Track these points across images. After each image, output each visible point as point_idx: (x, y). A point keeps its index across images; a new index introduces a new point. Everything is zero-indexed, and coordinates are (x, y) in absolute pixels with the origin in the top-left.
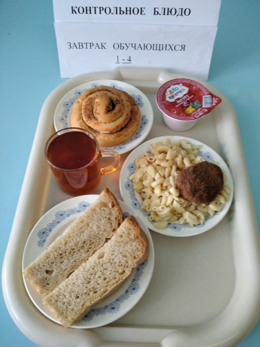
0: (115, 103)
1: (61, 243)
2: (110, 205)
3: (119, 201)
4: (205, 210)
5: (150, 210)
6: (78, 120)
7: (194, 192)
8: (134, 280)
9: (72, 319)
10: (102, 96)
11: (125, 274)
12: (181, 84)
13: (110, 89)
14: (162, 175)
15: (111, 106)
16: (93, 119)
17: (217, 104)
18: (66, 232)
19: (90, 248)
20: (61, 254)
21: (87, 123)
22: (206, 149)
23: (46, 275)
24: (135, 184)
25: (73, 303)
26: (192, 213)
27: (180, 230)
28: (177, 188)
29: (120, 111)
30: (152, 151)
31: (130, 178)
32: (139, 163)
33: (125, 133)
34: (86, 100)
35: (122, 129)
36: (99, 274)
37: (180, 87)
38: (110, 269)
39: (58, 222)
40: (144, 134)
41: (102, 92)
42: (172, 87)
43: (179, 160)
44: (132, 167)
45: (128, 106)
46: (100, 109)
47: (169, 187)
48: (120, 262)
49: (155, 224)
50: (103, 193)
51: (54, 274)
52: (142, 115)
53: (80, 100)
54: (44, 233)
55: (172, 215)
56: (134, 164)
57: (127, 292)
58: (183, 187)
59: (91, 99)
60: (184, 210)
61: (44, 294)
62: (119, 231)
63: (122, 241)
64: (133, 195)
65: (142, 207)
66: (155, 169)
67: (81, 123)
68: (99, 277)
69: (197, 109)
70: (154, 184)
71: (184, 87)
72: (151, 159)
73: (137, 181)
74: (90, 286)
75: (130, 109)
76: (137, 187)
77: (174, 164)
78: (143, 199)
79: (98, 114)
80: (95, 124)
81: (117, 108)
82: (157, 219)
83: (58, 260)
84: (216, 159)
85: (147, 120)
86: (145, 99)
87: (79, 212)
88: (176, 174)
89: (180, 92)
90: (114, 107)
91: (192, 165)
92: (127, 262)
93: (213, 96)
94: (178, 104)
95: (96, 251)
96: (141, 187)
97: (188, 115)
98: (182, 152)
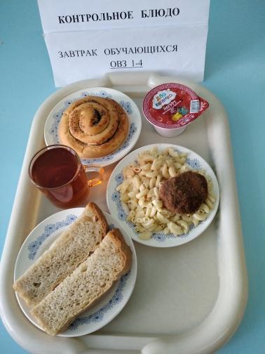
0: (101, 114)
1: (48, 258)
2: (94, 219)
3: (105, 213)
4: (189, 220)
5: (135, 221)
6: (66, 133)
7: (176, 203)
8: (117, 291)
9: (57, 329)
10: (87, 108)
11: (106, 287)
12: (169, 90)
13: (96, 100)
14: (147, 187)
15: (96, 118)
16: (80, 132)
17: (204, 109)
18: (53, 246)
19: (75, 261)
20: (48, 268)
21: (75, 136)
22: (194, 156)
23: (33, 287)
24: (121, 195)
25: (57, 314)
26: (176, 223)
27: (164, 240)
28: (160, 199)
29: (105, 122)
30: (139, 160)
31: (117, 189)
32: (127, 174)
33: (112, 144)
34: (72, 112)
35: (109, 140)
36: (82, 286)
37: (168, 92)
38: (92, 282)
39: (48, 235)
40: (132, 144)
41: (88, 104)
42: (160, 93)
43: (164, 170)
44: (120, 178)
45: (114, 117)
46: (85, 122)
47: (153, 198)
48: (101, 275)
49: (140, 235)
50: (88, 207)
51: (41, 286)
52: (131, 122)
53: (67, 113)
54: (34, 246)
55: (156, 225)
56: (121, 174)
57: (110, 302)
58: (165, 199)
59: (77, 112)
60: (166, 221)
61: (33, 305)
62: (102, 245)
63: (104, 255)
64: (119, 205)
65: (128, 218)
66: (140, 180)
67: (68, 136)
68: (82, 290)
69: (183, 116)
70: (138, 196)
71: (171, 93)
72: (137, 170)
73: (123, 192)
74: (74, 298)
75: (117, 118)
76: (123, 198)
77: (159, 174)
78: (130, 210)
79: (84, 127)
80: (81, 137)
81: (103, 119)
82: (142, 230)
83: (45, 273)
84: (204, 168)
85: (136, 128)
86: (133, 106)
87: (67, 224)
88: (160, 185)
89: (168, 98)
90: (99, 118)
91: (177, 174)
92: (108, 275)
93: (200, 100)
94: (164, 111)
95: (79, 264)
96: (128, 198)
97: (175, 122)
98: (167, 161)
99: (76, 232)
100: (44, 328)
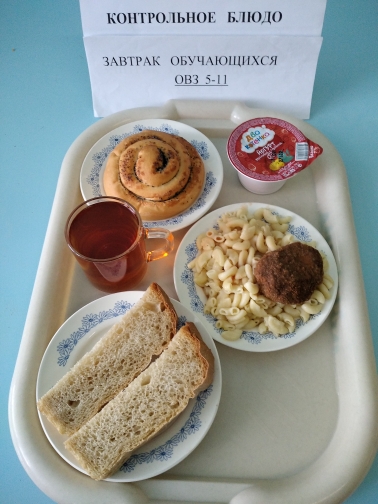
0: (167, 156)
1: (90, 363)
2: (159, 307)
3: (172, 300)
4: (296, 313)
5: (216, 313)
6: (114, 182)
7: (279, 288)
8: (192, 414)
9: (106, 470)
10: (148, 147)
11: (179, 408)
12: (264, 126)
13: (160, 136)
14: (234, 263)
15: (161, 162)
16: (136, 181)
17: (316, 155)
18: (96, 346)
19: (131, 370)
20: (90, 378)
21: (127, 186)
22: (299, 222)
23: (69, 408)
24: (195, 275)
25: (106, 448)
26: (277, 317)
27: (259, 342)
28: (255, 282)
29: (174, 168)
30: (221, 225)
31: (189, 266)
32: (202, 244)
33: (182, 201)
34: (125, 152)
35: (177, 195)
36: (143, 407)
37: (263, 130)
38: (158, 399)
39: (86, 331)
40: (210, 201)
41: (148, 141)
42: (251, 130)
43: (258, 240)
44: (192, 249)
45: (185, 161)
46: (145, 166)
47: (244, 281)
48: (172, 390)
49: (224, 333)
50: (149, 290)
51: (80, 406)
52: (207, 170)
53: (116, 152)
54: (66, 346)
55: (248, 319)
56: (195, 244)
57: (183, 430)
58: (263, 281)
59: (131, 151)
60: (265, 313)
61: (67, 434)
62: (171, 345)
63: (175, 361)
64: (192, 291)
65: (206, 309)
66: (225, 253)
67: (118, 187)
68: (143, 411)
69: (286, 164)
70: (222, 276)
71: (268, 131)
72: (218, 239)
73: (199, 270)
74: (130, 424)
75: (189, 164)
76: (198, 278)
77: (251, 245)
78: (208, 296)
79: (143, 173)
80: (138, 188)
81: (170, 164)
82: (227, 326)
83: (86, 387)
84: (315, 238)
85: (214, 179)
86: (211, 148)
87: (116, 315)
88: (254, 262)
89: (263, 137)
90: (165, 162)
91: (279, 247)
92: (182, 390)
93: (310, 143)
94: (258, 156)
95: (138, 374)
96: (204, 279)
97: (274, 173)
98: (264, 227)
99: (132, 325)
100: (86, 469)
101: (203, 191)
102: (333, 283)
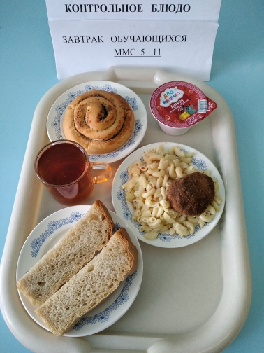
0: (108, 110)
1: (53, 256)
2: (100, 217)
3: (110, 212)
4: (195, 221)
5: (141, 221)
6: (70, 128)
7: (184, 205)
8: (123, 291)
9: (63, 330)
10: (94, 103)
11: (113, 287)
12: (176, 87)
13: (102, 94)
14: (153, 186)
15: (103, 114)
16: (86, 127)
17: (212, 109)
18: (57, 245)
19: (81, 261)
20: (53, 266)
21: (80, 130)
22: (200, 157)
23: (38, 286)
24: (127, 194)
25: (64, 314)
26: (182, 224)
27: (169, 241)
28: (167, 200)
29: (112, 118)
30: (145, 159)
31: (123, 187)
32: (132, 172)
33: (118, 141)
34: (78, 106)
35: (114, 136)
36: (88, 286)
37: (176, 90)
38: (99, 282)
39: (51, 233)
40: (137, 141)
41: (94, 98)
42: (168, 90)
43: (171, 169)
44: (125, 175)
45: (120, 113)
46: (92, 117)
47: (160, 199)
48: (108, 275)
49: (146, 235)
50: (94, 205)
51: (46, 285)
52: (136, 119)
53: (72, 106)
54: (37, 243)
55: (162, 225)
56: (127, 172)
58: (173, 199)
59: (83, 106)
60: (174, 221)
61: (37, 305)
62: (108, 244)
63: (111, 255)
64: (124, 204)
65: (133, 218)
66: (147, 179)
67: (73, 131)
68: (89, 290)
69: (191, 115)
70: (145, 195)
71: (179, 91)
72: (143, 168)
73: (129, 191)
74: (80, 298)
75: (123, 115)
76: (128, 196)
77: (165, 173)
79: (90, 122)
80: (87, 132)
81: (109, 115)
82: (148, 230)
83: (50, 272)
84: (210, 169)
85: (141, 125)
86: (139, 102)
87: (71, 222)
88: (167, 185)
89: (175, 96)
90: (106, 114)
91: (185, 175)
92: (115, 275)
93: (208, 100)
94: (172, 109)
95: (86, 264)
96: (133, 197)
97: (182, 122)
98: (174, 161)
99: (81, 230)
100: (49, 328)
101: (133, 133)
102: (222, 201)
